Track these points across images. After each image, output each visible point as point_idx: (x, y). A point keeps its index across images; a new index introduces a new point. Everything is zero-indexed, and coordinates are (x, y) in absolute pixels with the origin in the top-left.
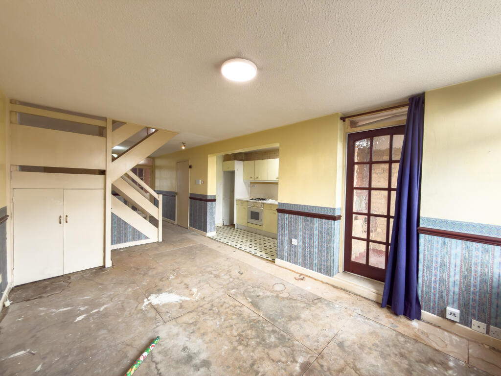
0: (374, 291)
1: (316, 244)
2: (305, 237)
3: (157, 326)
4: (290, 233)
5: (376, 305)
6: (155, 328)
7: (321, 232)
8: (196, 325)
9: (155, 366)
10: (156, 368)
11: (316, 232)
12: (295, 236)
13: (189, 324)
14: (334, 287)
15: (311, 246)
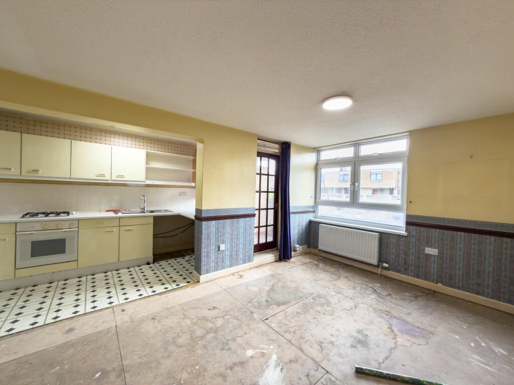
0: (273, 255)
1: (242, 240)
2: (232, 239)
3: (337, 379)
4: (217, 240)
5: (276, 263)
6: (341, 381)
7: (245, 230)
8: (322, 343)
9: (383, 364)
10: (383, 362)
11: (242, 230)
12: (223, 241)
13: (322, 349)
14: (257, 267)
15: (237, 245)
